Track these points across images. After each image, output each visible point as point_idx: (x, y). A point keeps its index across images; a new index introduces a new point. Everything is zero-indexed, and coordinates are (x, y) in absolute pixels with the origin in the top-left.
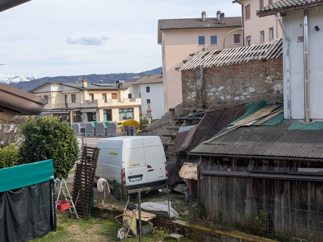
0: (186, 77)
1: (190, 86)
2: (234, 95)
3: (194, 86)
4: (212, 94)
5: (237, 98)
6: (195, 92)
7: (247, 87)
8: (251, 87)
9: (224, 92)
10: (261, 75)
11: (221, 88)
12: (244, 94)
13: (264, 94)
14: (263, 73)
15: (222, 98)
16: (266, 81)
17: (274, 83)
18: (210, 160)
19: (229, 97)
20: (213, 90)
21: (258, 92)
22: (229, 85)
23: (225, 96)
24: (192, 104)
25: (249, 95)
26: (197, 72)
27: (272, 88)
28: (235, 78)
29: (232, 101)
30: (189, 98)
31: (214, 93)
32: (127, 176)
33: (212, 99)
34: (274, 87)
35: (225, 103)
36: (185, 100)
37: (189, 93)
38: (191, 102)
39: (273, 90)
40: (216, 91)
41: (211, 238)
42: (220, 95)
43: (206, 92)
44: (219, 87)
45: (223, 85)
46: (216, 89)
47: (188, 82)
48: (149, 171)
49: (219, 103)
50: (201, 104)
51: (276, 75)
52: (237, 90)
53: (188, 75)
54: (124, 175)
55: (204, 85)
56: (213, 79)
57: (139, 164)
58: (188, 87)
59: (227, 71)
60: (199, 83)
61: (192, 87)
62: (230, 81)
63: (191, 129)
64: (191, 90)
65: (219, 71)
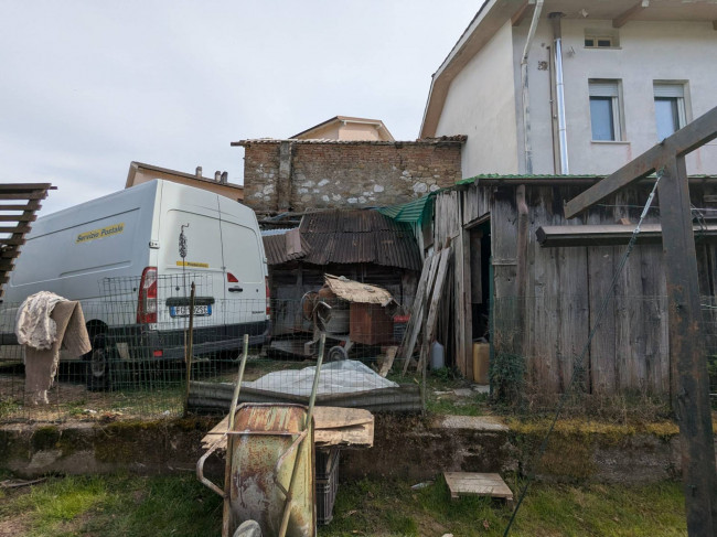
0: (255, 158)
1: (262, 174)
2: (348, 195)
3: (271, 176)
4: (306, 190)
5: (352, 201)
6: (271, 186)
7: (371, 184)
8: (378, 183)
9: (330, 190)
10: (394, 168)
11: (325, 182)
12: (366, 194)
13: (399, 196)
14: (398, 165)
15: (326, 198)
16: (402, 177)
17: (414, 182)
19: (337, 198)
20: (310, 184)
21: (388, 193)
22: (339, 178)
23: (330, 196)
24: (265, 206)
25: (373, 196)
26: (282, 149)
27: (411, 189)
28: (349, 168)
29: (343, 205)
30: (258, 195)
31: (310, 189)
32: (164, 293)
33: (307, 199)
34: (414, 186)
35: (329, 207)
36: (249, 198)
37: (260, 186)
38: (262, 203)
39: (412, 192)
40: (315, 187)
42: (322, 194)
43: (294, 188)
44: (319, 180)
45: (329, 177)
46: (314, 184)
47: (258, 167)
48: (231, 290)
49: (318, 206)
50: (286, 205)
51: (417, 170)
52: (353, 186)
53: (259, 155)
54: (146, 293)
55: (291, 175)
56: (311, 167)
57: (206, 266)
58: (257, 175)
59: (335, 155)
60: (285, 167)
61: (265, 175)
62: (340, 172)
63: (287, 233)
64: (264, 182)
65: (321, 154)
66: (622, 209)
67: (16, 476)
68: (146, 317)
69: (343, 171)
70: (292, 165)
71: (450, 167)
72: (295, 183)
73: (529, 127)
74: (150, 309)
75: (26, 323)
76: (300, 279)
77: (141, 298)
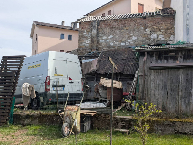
0: (83, 28)
1: (86, 35)
2: (121, 42)
3: (89, 35)
4: (103, 41)
5: (123, 44)
6: (89, 40)
7: (131, 36)
8: (134, 36)
9: (113, 40)
10: (142, 28)
11: (111, 36)
12: (129, 41)
13: (144, 41)
14: (144, 26)
15: (112, 44)
16: (146, 32)
17: (151, 34)
18: (155, 56)
19: (116, 43)
20: (105, 38)
21: (139, 40)
22: (117, 34)
23: (113, 43)
24: (87, 48)
25: (132, 42)
26: (93, 24)
27: (150, 37)
28: (122, 30)
29: (119, 46)
30: (84, 44)
31: (105, 40)
33: (104, 44)
35: (113, 47)
36: (81, 45)
37: (85, 40)
38: (86, 47)
39: (150, 38)
40: (107, 39)
41: (163, 128)
42: (110, 42)
43: (99, 40)
44: (109, 36)
45: (113, 34)
46: (107, 38)
47: (84, 32)
48: (70, 83)
49: (108, 47)
50: (95, 48)
51: (153, 28)
52: (123, 38)
53: (84, 27)
55: (97, 34)
56: (105, 30)
57: (62, 75)
58: (84, 35)
59: (116, 25)
60: (95, 31)
61: (87, 35)
62: (118, 32)
63: (93, 61)
64: (86, 38)
65: (110, 24)
66: (181, 57)
67: (22, 125)
68: (47, 90)
69: (119, 31)
70: (98, 30)
71: (169, 26)
72: (99, 38)
73: (188, 14)
74: (48, 88)
75: (24, 90)
76: (96, 79)
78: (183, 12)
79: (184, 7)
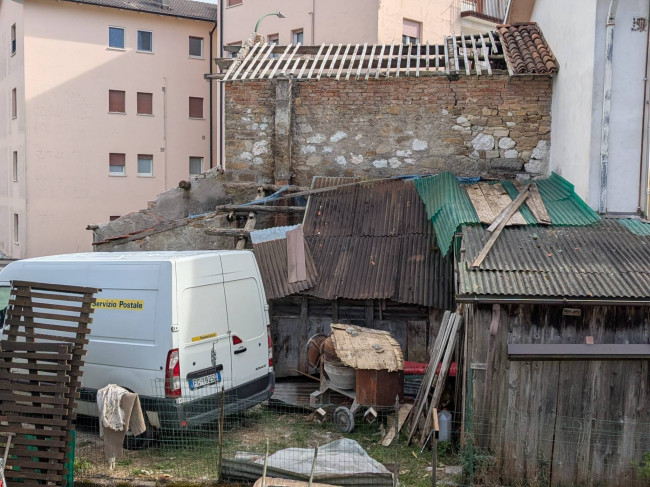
0: (239, 100)
1: (251, 124)
2: (373, 155)
3: (263, 127)
5: (380, 164)
6: (263, 143)
7: (408, 138)
8: (418, 137)
9: (347, 147)
10: (445, 112)
11: (340, 135)
12: (400, 153)
13: (449, 157)
14: (450, 107)
15: (341, 160)
16: (456, 127)
17: (474, 133)
18: (521, 315)
19: (358, 159)
20: (318, 138)
21: (434, 151)
22: (360, 130)
23: (348, 158)
24: (256, 173)
25: (411, 157)
26: (278, 90)
27: (469, 145)
28: (376, 113)
29: (367, 171)
30: (245, 155)
31: (319, 147)
33: (314, 161)
34: (475, 141)
35: (348, 173)
36: (233, 160)
37: (247, 143)
38: (251, 168)
39: (470, 149)
40: (326, 143)
42: (335, 154)
43: (297, 144)
44: (333, 133)
45: (345, 129)
46: (324, 138)
47: (245, 114)
48: (237, 352)
49: (330, 173)
50: (285, 174)
51: (481, 114)
52: (381, 142)
53: (245, 96)
54: (172, 372)
55: (292, 125)
56: (319, 112)
57: (214, 335)
58: (243, 126)
59: (356, 94)
60: (283, 117)
61: (255, 126)
62: (363, 120)
63: (288, 234)
64: (252, 136)
65: (336, 93)
66: (598, 321)
68: (172, 393)
69: (367, 118)
70: (293, 111)
71: (533, 108)
72: (296, 138)
74: (176, 385)
75: (107, 412)
76: (304, 310)
77: (167, 376)
78: (593, 110)
79: (595, 95)
